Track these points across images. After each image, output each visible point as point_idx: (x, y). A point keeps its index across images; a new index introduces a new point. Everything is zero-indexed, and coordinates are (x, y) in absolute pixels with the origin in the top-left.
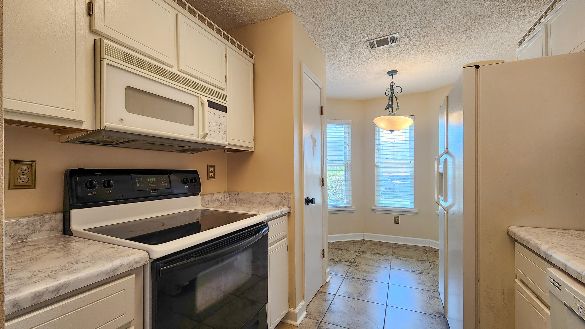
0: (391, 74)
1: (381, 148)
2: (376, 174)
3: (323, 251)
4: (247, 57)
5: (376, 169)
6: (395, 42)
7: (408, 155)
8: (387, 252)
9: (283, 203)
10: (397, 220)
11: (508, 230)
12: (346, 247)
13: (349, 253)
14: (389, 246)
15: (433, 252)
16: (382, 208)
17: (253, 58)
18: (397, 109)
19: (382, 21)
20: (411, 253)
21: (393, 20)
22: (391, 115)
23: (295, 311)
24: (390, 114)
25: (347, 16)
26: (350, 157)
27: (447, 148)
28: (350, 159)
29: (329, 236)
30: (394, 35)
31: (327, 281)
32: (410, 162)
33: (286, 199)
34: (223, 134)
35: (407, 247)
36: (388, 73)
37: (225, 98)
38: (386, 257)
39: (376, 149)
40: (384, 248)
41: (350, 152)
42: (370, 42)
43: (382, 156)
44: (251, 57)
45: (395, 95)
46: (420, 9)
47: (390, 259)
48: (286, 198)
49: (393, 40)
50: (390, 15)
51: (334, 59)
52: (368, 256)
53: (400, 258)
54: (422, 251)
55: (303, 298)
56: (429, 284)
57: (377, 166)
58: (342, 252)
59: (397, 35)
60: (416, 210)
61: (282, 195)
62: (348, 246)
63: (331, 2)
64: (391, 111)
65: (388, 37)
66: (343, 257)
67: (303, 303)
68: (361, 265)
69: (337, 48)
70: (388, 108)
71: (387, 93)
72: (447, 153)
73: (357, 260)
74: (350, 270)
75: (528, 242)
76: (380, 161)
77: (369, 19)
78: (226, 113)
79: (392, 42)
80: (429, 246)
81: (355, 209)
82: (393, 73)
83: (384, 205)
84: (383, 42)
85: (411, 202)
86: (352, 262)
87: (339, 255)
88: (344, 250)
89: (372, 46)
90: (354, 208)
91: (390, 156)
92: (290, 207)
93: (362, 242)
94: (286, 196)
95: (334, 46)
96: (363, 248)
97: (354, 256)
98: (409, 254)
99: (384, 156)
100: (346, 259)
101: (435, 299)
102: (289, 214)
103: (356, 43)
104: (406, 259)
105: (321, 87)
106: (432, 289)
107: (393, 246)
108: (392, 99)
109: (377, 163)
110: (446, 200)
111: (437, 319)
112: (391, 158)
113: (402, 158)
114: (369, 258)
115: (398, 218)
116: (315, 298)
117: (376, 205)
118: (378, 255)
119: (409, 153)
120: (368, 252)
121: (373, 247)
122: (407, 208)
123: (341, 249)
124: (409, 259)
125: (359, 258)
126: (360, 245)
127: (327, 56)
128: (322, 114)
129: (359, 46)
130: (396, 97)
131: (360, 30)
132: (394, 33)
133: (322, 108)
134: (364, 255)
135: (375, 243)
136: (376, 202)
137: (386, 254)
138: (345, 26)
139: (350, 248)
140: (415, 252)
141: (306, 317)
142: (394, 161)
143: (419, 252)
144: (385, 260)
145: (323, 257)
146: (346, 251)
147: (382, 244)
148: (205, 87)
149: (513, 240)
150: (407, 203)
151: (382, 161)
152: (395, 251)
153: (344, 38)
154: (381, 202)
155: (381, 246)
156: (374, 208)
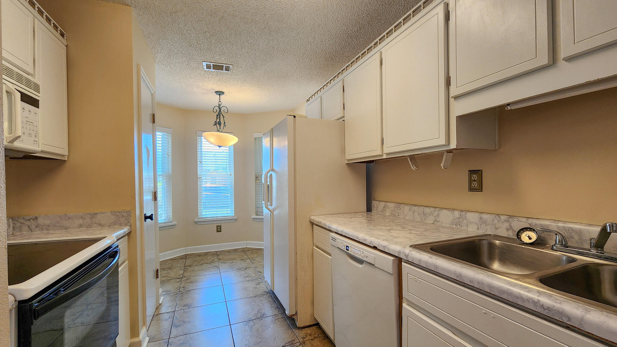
0: (219, 93)
1: (204, 160)
2: (199, 186)
3: (158, 270)
4: (58, 35)
5: (199, 181)
6: (229, 71)
7: (228, 168)
8: (213, 260)
9: (120, 223)
10: (219, 229)
11: (310, 219)
12: (169, 266)
13: (175, 270)
14: (213, 254)
15: (250, 251)
16: (205, 219)
17: (65, 38)
18: (224, 126)
19: (222, 52)
20: (233, 256)
21: (231, 55)
22: (220, 132)
23: (139, 339)
24: (218, 131)
25: (192, 36)
26: (170, 167)
27: (273, 167)
28: (170, 171)
29: (160, 254)
30: (229, 65)
31: (160, 302)
32: (231, 175)
33: (124, 218)
34: (35, 137)
35: (229, 252)
36: (216, 92)
37: (37, 88)
38: (214, 265)
39: (198, 160)
40: (210, 257)
41: (170, 163)
42: (207, 63)
43: (204, 168)
44: (62, 35)
45: (222, 114)
46: (252, 56)
47: (217, 265)
48: (124, 216)
49: (227, 69)
50: (230, 50)
51: (166, 65)
52: (196, 268)
53: (226, 262)
54: (242, 251)
55: (144, 324)
56: (253, 275)
57: (199, 178)
58: (166, 272)
59: (231, 66)
60: (236, 217)
61: (118, 214)
62: (171, 264)
63: (180, 20)
64: (219, 128)
65: (224, 65)
66: (169, 275)
67: (144, 329)
68: (191, 277)
69: (172, 57)
70: (216, 124)
71: (215, 111)
72: (273, 170)
73: (185, 274)
74: (182, 285)
75: (320, 223)
76: (202, 173)
77: (212, 46)
78: (39, 108)
79: (226, 70)
80: (246, 247)
81: (177, 224)
82: (221, 94)
83: (207, 216)
84: (218, 67)
85: (231, 210)
86: (182, 278)
87: (165, 275)
88: (168, 268)
89: (208, 67)
90: (175, 223)
91: (213, 168)
92: (130, 226)
93: (185, 257)
94: (125, 214)
95: (169, 54)
96: (188, 262)
97: (182, 272)
98: (232, 256)
99: (207, 168)
100: (173, 277)
101: (260, 284)
102: (129, 234)
103: (194, 59)
104: (231, 261)
105: (153, 92)
106: (256, 278)
107: (216, 254)
108: (220, 117)
109: (199, 175)
110: (271, 205)
111: (265, 296)
112: (213, 170)
113: (223, 171)
114: (197, 270)
115: (220, 226)
116: (152, 322)
117: (199, 217)
118: (205, 265)
119: (229, 166)
120: (195, 264)
121: (198, 258)
122: (228, 216)
123: (164, 269)
124: (234, 261)
125: (188, 271)
126: (185, 260)
127: (157, 60)
128: (154, 122)
129: (196, 63)
130: (223, 116)
131: (201, 52)
132: (230, 64)
133: (154, 115)
134: (192, 268)
135: (199, 255)
136: (199, 214)
137: (213, 262)
138: (188, 43)
139: (173, 266)
140: (236, 254)
141: (149, 342)
142: (216, 173)
143: (239, 253)
144: (214, 267)
145: (157, 277)
146: (170, 269)
147: (206, 254)
148: (12, 71)
149: (312, 224)
150: (228, 212)
151: (204, 173)
152: (219, 257)
153: (183, 52)
154: (204, 213)
155: (206, 257)
156: (196, 220)
